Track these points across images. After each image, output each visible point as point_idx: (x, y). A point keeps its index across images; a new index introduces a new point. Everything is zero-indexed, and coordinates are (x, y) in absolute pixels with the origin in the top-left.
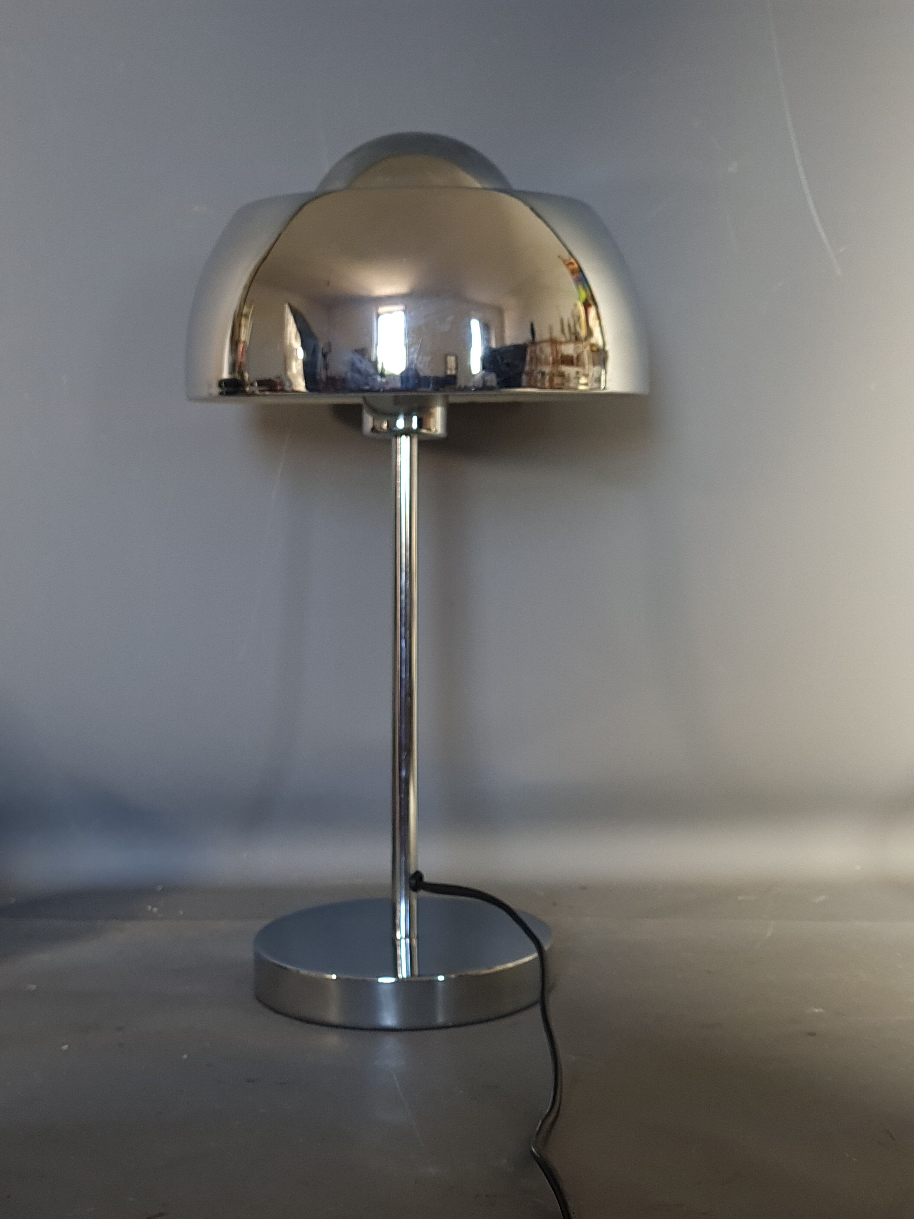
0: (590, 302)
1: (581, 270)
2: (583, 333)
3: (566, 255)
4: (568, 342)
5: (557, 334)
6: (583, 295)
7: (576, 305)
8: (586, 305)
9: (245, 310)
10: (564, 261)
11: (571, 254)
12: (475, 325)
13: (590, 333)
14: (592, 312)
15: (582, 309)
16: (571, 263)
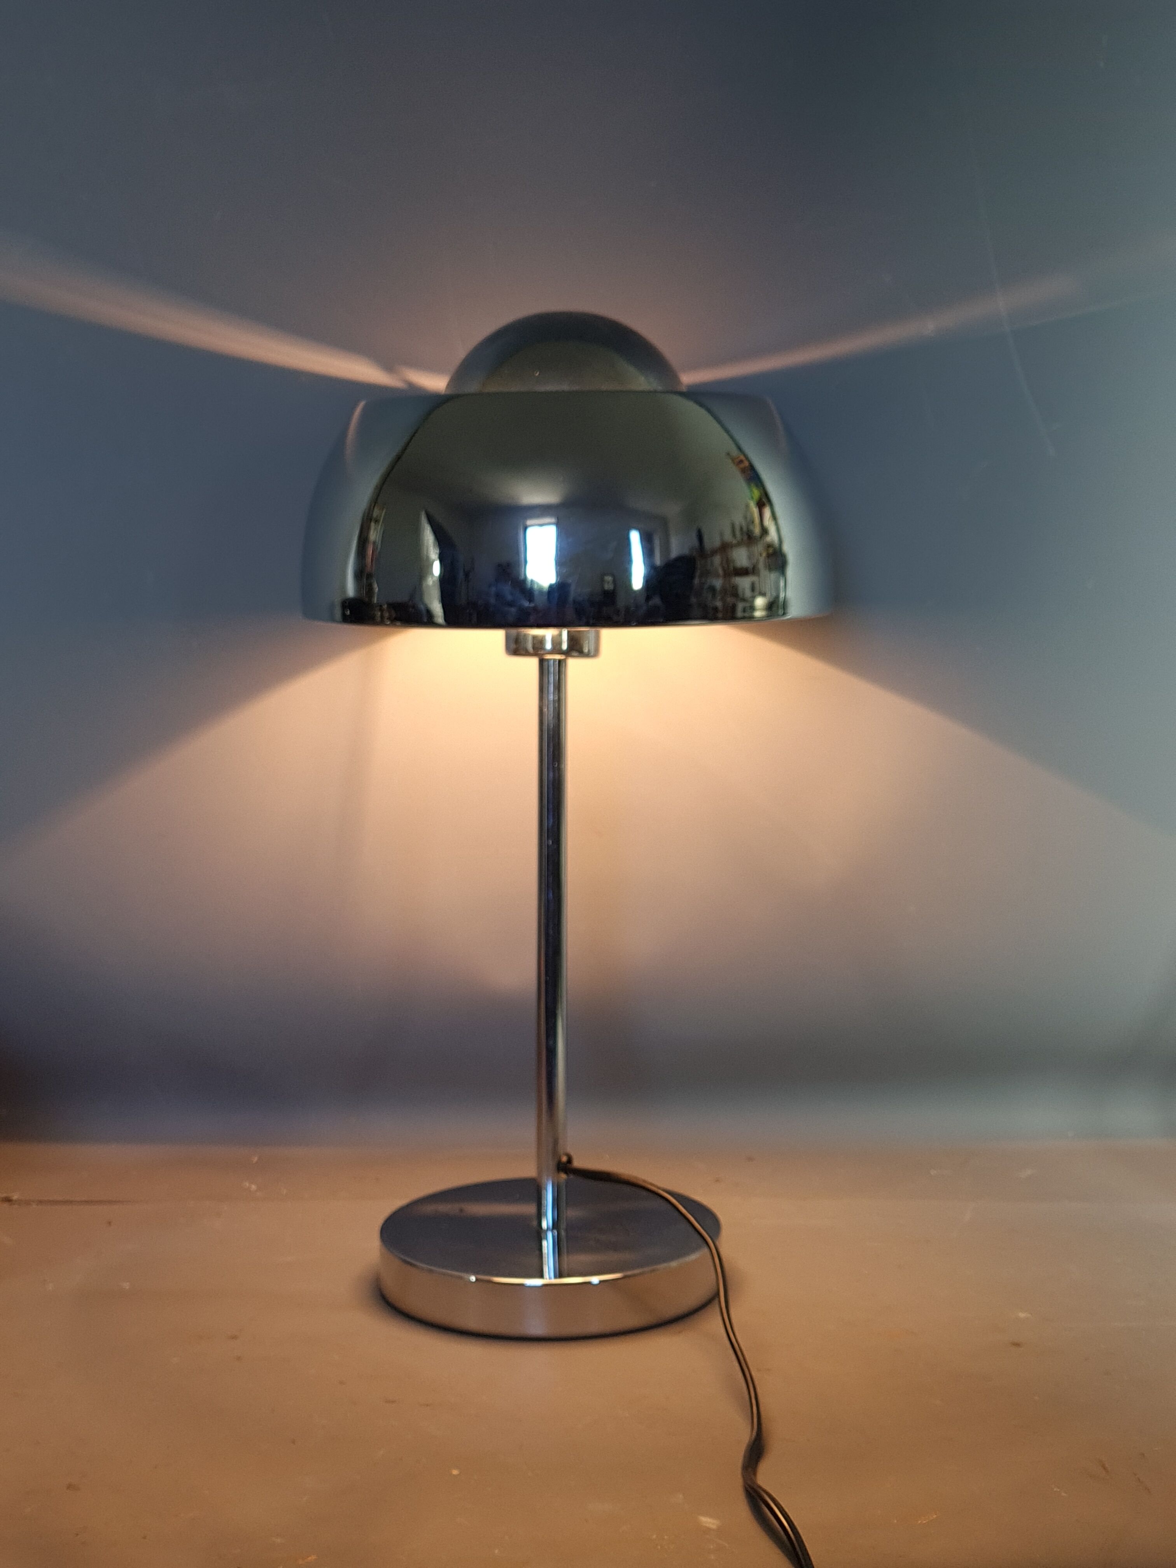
0: (764, 501)
1: (752, 468)
2: (757, 531)
3: (735, 452)
4: (739, 544)
5: (728, 537)
6: (756, 493)
7: (747, 506)
8: (761, 505)
9: (376, 512)
10: (733, 460)
11: (739, 448)
12: (635, 537)
13: (765, 531)
14: (767, 513)
15: (755, 511)
16: (741, 461)
